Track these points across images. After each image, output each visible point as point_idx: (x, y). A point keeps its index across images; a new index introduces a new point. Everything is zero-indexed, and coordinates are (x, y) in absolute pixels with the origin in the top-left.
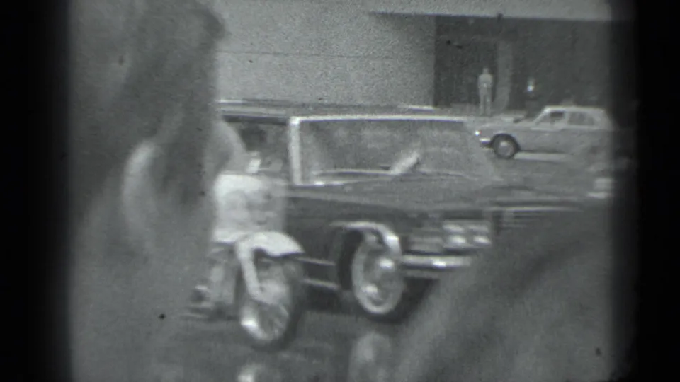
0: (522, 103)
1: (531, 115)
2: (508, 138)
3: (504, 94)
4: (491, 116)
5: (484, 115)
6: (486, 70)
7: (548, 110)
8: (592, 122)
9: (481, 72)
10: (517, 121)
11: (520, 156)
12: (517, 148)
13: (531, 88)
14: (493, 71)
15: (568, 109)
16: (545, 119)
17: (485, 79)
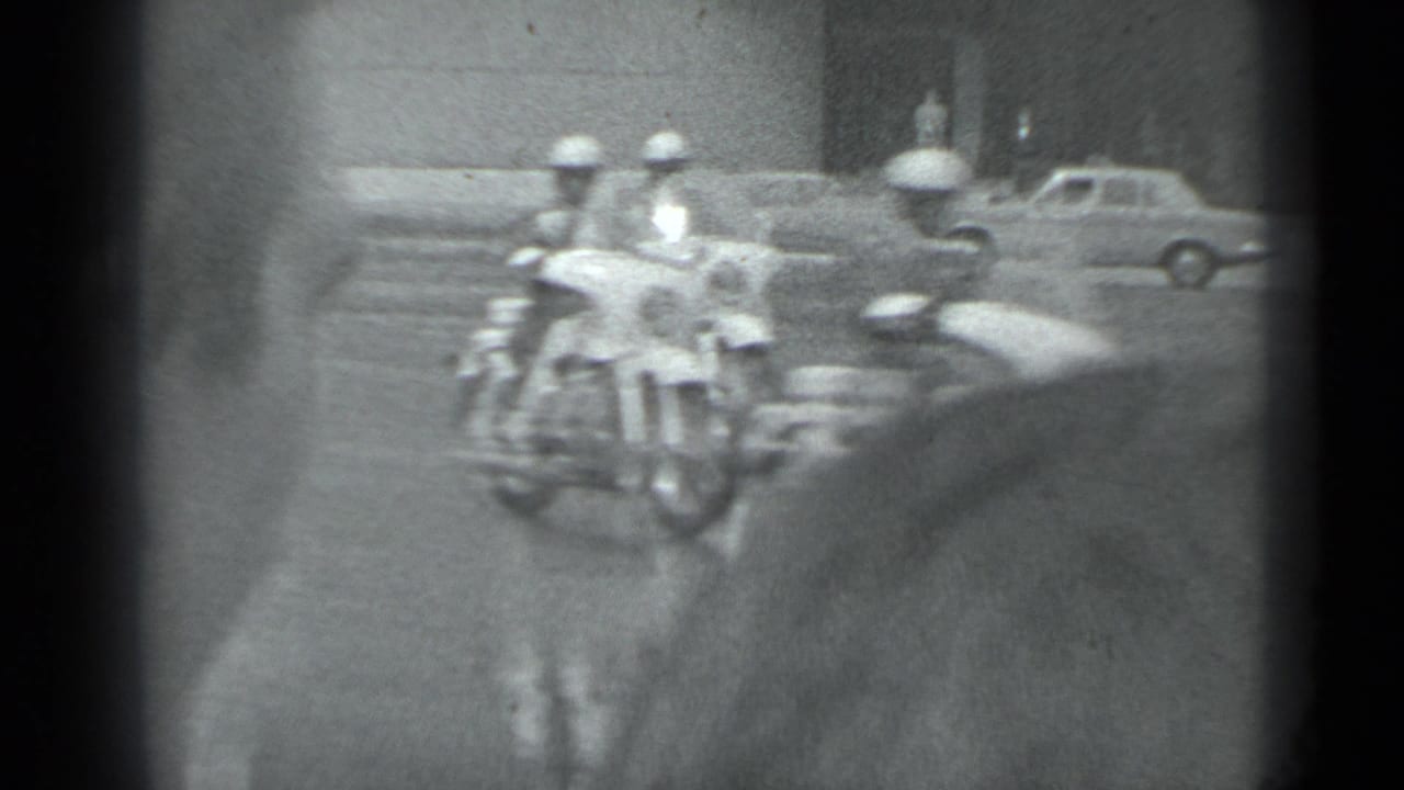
0: (1006, 164)
1: (1024, 188)
6: (931, 97)
7: (1060, 176)
8: (1151, 200)
10: (996, 200)
13: (1023, 132)
14: (946, 98)
16: (1051, 196)
17: (930, 114)
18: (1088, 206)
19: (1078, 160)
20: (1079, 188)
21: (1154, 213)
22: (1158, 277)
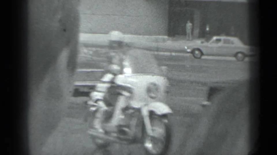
0: (204, 35)
1: (208, 40)
2: (199, 50)
3: (197, 31)
4: (192, 40)
5: (188, 40)
7: (215, 38)
8: (233, 43)
9: (187, 23)
10: (202, 43)
11: (203, 57)
12: (202, 54)
13: (208, 29)
14: (192, 21)
15: (223, 38)
16: (213, 42)
17: (189, 25)
18: (220, 44)
19: (218, 34)
20: (218, 41)
21: (233, 46)
22: (234, 59)
